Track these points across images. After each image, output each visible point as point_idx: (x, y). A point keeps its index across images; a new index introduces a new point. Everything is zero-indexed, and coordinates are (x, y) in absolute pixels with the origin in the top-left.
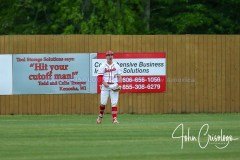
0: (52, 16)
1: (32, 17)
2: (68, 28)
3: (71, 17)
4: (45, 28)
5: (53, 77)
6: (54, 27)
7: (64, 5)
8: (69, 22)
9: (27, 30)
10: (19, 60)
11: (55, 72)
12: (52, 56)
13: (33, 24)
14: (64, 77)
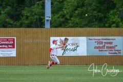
0: (106, 19)
1: (96, 20)
2: (114, 25)
3: (114, 20)
4: (102, 25)
5: (105, 48)
6: (106, 25)
7: (111, 14)
8: (114, 23)
9: (94, 26)
10: (90, 39)
11: (106, 45)
12: (105, 38)
13: (96, 23)
14: (111, 48)
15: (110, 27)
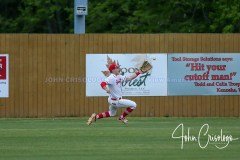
0: (211, 14)
1: (189, 15)
2: (229, 27)
3: (230, 16)
4: (203, 26)
5: (210, 78)
6: (212, 27)
7: (223, 4)
8: (228, 21)
9: (184, 29)
10: (174, 59)
11: (212, 72)
12: (209, 55)
13: (190, 22)
14: (222, 78)
15: (219, 30)
